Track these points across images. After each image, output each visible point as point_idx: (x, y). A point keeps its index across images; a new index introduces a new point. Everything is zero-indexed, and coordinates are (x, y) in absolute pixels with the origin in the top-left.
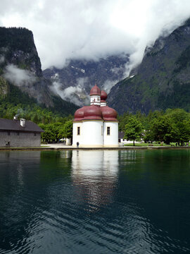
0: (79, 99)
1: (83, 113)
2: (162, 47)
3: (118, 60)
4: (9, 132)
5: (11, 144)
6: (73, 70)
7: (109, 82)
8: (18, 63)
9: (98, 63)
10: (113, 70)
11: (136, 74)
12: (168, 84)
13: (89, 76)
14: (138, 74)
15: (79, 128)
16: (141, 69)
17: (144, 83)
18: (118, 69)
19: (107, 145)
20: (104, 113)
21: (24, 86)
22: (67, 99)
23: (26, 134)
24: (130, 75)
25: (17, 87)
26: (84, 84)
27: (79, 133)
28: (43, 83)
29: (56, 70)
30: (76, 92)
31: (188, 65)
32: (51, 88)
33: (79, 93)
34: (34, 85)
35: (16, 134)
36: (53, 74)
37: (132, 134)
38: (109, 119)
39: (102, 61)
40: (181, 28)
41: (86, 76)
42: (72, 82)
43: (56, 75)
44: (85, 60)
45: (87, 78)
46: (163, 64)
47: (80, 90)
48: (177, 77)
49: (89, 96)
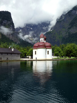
0: (30, 40)
1: (37, 45)
2: (63, 19)
3: (46, 24)
4: (7, 53)
5: (9, 59)
6: (27, 28)
8: (5, 26)
9: (37, 25)
10: (44, 28)
11: (53, 29)
12: (66, 34)
14: (54, 30)
15: (36, 51)
16: (55, 27)
17: (56, 33)
18: (46, 28)
19: (48, 58)
20: (46, 45)
21: (8, 35)
22: (25, 40)
23: (15, 54)
24: (51, 30)
25: (5, 35)
26: (32, 34)
27: (36, 54)
28: (15, 34)
29: (20, 28)
30: (29, 37)
31: (74, 26)
32: (19, 35)
33: (30, 38)
34: (12, 34)
35: (10, 54)
36: (19, 30)
37: (57, 54)
38: (48, 48)
39: (39, 24)
40: (71, 11)
41: (33, 30)
42: (27, 33)
43: (21, 30)
44: (32, 24)
45: (33, 31)
46: (64, 26)
47: (30, 36)
48: (70, 31)
49: (34, 39)
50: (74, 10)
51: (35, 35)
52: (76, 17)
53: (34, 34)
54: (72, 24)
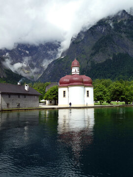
0: (25, 72)
2: (83, 38)
3: (52, 46)
4: (19, 95)
6: (20, 51)
7: (47, 60)
9: (38, 47)
10: (49, 52)
11: (66, 55)
12: (88, 63)
13: (32, 55)
15: (64, 92)
16: (69, 52)
18: (53, 52)
22: (16, 71)
24: (61, 56)
26: (29, 61)
27: (64, 96)
29: (7, 50)
30: (23, 67)
31: (100, 51)
32: (4, 63)
36: (5, 54)
37: (101, 96)
39: (41, 45)
41: (30, 55)
42: (19, 60)
44: (29, 45)
45: (30, 57)
46: (84, 50)
47: (25, 65)
48: (93, 58)
49: (32, 70)
50: (100, 25)
51: (35, 64)
52: (102, 37)
53: (33, 62)
54: (97, 49)
